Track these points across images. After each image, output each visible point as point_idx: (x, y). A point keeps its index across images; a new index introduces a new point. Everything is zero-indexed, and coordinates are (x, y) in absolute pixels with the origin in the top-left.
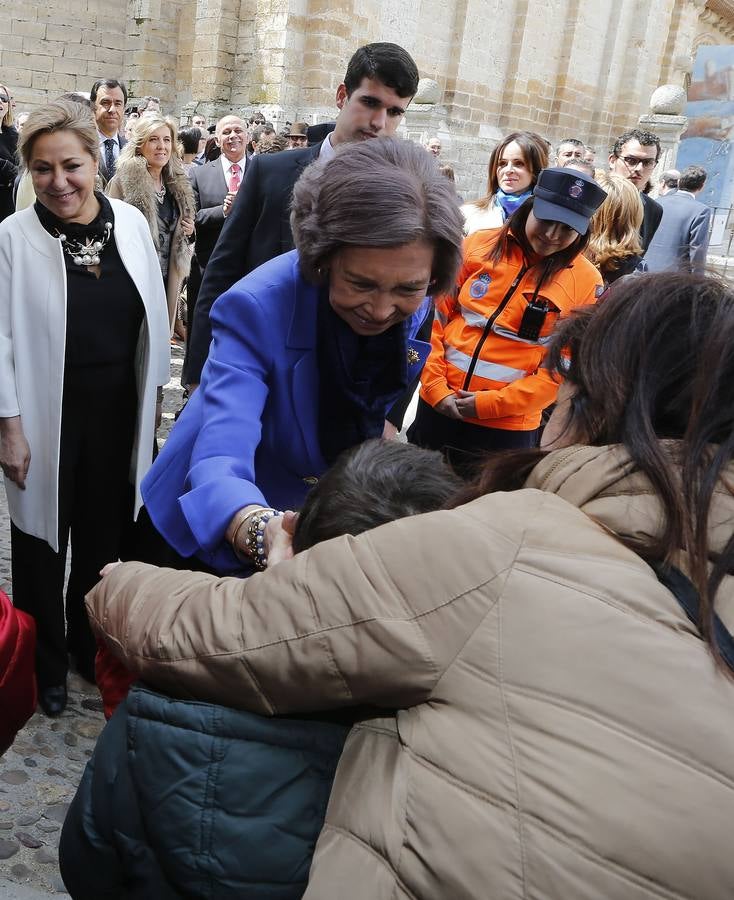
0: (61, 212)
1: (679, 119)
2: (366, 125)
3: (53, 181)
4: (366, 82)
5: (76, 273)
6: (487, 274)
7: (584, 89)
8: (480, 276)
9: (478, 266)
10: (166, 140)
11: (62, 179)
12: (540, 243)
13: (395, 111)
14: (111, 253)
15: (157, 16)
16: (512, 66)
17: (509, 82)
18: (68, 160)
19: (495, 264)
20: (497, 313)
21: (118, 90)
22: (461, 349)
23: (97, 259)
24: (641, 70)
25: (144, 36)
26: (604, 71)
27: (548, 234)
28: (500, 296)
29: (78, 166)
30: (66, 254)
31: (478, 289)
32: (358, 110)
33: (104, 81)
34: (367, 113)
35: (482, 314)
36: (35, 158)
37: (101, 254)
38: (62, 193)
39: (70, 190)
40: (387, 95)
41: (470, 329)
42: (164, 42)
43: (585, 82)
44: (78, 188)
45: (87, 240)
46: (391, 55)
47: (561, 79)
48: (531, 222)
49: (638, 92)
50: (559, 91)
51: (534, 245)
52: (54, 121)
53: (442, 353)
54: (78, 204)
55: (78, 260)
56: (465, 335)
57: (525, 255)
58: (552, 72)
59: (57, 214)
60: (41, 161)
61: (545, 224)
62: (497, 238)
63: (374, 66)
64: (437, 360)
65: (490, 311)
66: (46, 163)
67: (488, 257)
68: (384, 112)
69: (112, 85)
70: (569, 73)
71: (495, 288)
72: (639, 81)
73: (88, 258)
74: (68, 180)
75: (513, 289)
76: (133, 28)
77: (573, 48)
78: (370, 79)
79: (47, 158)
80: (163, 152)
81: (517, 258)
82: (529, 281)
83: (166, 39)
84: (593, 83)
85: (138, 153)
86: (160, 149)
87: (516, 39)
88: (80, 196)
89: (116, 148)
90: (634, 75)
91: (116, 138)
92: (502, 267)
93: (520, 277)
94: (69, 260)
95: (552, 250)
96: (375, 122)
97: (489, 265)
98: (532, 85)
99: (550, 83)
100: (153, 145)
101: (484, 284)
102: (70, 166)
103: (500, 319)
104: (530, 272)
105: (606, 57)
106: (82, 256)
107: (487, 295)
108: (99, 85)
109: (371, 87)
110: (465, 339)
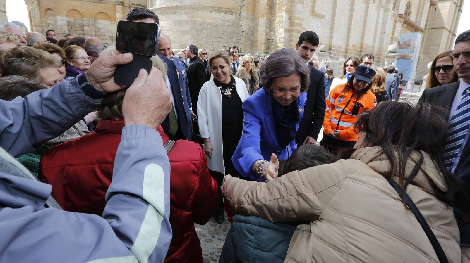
0: (220, 80)
1: (397, 54)
2: (304, 54)
3: (217, 71)
4: (304, 42)
5: (224, 97)
6: (342, 96)
7: (369, 46)
8: (340, 97)
9: (339, 94)
10: (251, 62)
11: (220, 71)
12: (357, 87)
13: (312, 50)
14: (234, 91)
15: (248, 30)
16: (348, 41)
17: (347, 45)
18: (221, 65)
19: (344, 93)
20: (345, 108)
21: (236, 49)
22: (335, 118)
23: (231, 93)
24: (385, 41)
25: (244, 36)
26: (374, 41)
27: (359, 84)
28: (346, 102)
29: (224, 67)
30: (222, 92)
31: (339, 101)
32: (302, 50)
33: (232, 47)
34: (304, 51)
35: (341, 108)
36: (212, 65)
37: (232, 92)
38: (220, 75)
39: (222, 74)
40: (310, 46)
41: (337, 112)
42: (250, 37)
43: (369, 45)
44: (224, 73)
45: (228, 88)
46: (311, 34)
47: (362, 44)
48: (354, 81)
49: (384, 47)
50: (361, 47)
51: (356, 87)
52: (217, 55)
53: (330, 119)
54: (225, 78)
55: (225, 93)
56: (337, 114)
57: (353, 91)
58: (359, 42)
59: (219, 81)
60: (214, 66)
61: (358, 81)
62: (345, 86)
63: (306, 38)
64: (328, 122)
65: (343, 107)
66: (215, 66)
67: (342, 92)
68: (309, 50)
69: (234, 48)
70: (364, 42)
71: (345, 100)
72: (385, 44)
73: (228, 93)
74: (222, 71)
75: (350, 101)
76: (241, 33)
77: (365, 35)
78: (305, 41)
79: (216, 65)
80: (250, 66)
81: (351, 91)
82: (354, 98)
83: (250, 36)
84: (371, 45)
85: (243, 66)
86: (250, 65)
87: (349, 33)
88: (225, 76)
89: (236, 65)
90: (383, 42)
91: (236, 62)
92: (346, 94)
93: (352, 97)
94: (223, 94)
95: (361, 89)
96: (307, 54)
97: (343, 94)
98: (354, 46)
99: (359, 45)
100: (248, 64)
101: (341, 99)
102: (222, 67)
103: (346, 109)
104: (355, 95)
105: (375, 38)
106: (226, 92)
107: (342, 102)
108: (231, 48)
109: (305, 43)
110: (336, 115)
